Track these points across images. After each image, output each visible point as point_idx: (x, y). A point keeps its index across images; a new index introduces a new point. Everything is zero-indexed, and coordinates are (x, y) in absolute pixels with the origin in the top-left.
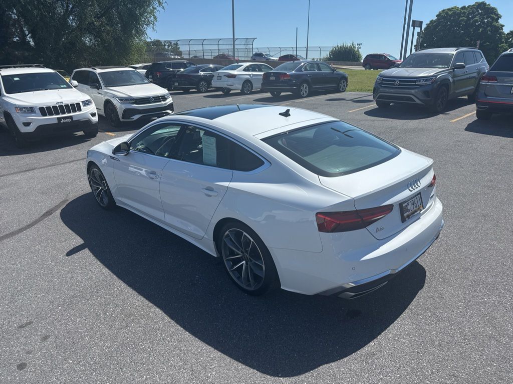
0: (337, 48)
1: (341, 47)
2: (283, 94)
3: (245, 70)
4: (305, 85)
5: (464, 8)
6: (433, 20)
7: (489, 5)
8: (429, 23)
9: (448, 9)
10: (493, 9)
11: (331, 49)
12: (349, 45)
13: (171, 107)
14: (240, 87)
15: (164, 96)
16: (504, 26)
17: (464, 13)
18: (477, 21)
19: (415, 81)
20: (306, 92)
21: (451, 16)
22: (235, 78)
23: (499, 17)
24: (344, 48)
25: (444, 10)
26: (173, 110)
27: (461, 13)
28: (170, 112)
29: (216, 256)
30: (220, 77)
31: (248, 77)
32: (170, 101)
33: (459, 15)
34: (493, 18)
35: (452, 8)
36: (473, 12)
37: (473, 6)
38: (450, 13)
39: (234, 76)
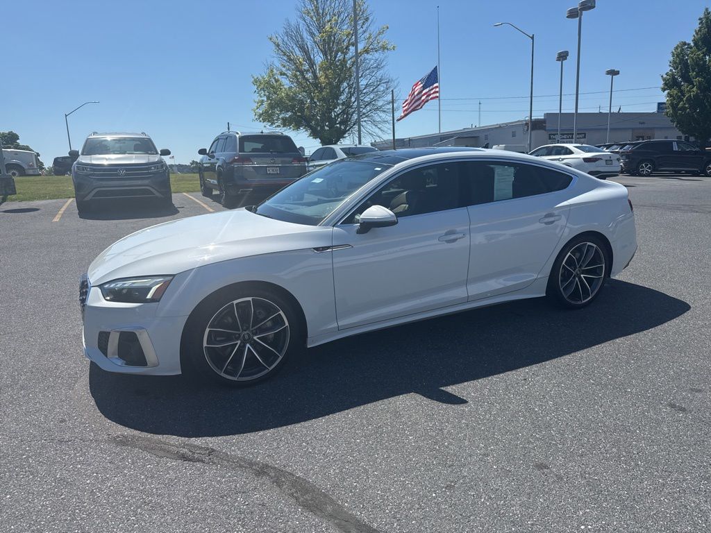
19: (147, 169)
29: (544, 295)
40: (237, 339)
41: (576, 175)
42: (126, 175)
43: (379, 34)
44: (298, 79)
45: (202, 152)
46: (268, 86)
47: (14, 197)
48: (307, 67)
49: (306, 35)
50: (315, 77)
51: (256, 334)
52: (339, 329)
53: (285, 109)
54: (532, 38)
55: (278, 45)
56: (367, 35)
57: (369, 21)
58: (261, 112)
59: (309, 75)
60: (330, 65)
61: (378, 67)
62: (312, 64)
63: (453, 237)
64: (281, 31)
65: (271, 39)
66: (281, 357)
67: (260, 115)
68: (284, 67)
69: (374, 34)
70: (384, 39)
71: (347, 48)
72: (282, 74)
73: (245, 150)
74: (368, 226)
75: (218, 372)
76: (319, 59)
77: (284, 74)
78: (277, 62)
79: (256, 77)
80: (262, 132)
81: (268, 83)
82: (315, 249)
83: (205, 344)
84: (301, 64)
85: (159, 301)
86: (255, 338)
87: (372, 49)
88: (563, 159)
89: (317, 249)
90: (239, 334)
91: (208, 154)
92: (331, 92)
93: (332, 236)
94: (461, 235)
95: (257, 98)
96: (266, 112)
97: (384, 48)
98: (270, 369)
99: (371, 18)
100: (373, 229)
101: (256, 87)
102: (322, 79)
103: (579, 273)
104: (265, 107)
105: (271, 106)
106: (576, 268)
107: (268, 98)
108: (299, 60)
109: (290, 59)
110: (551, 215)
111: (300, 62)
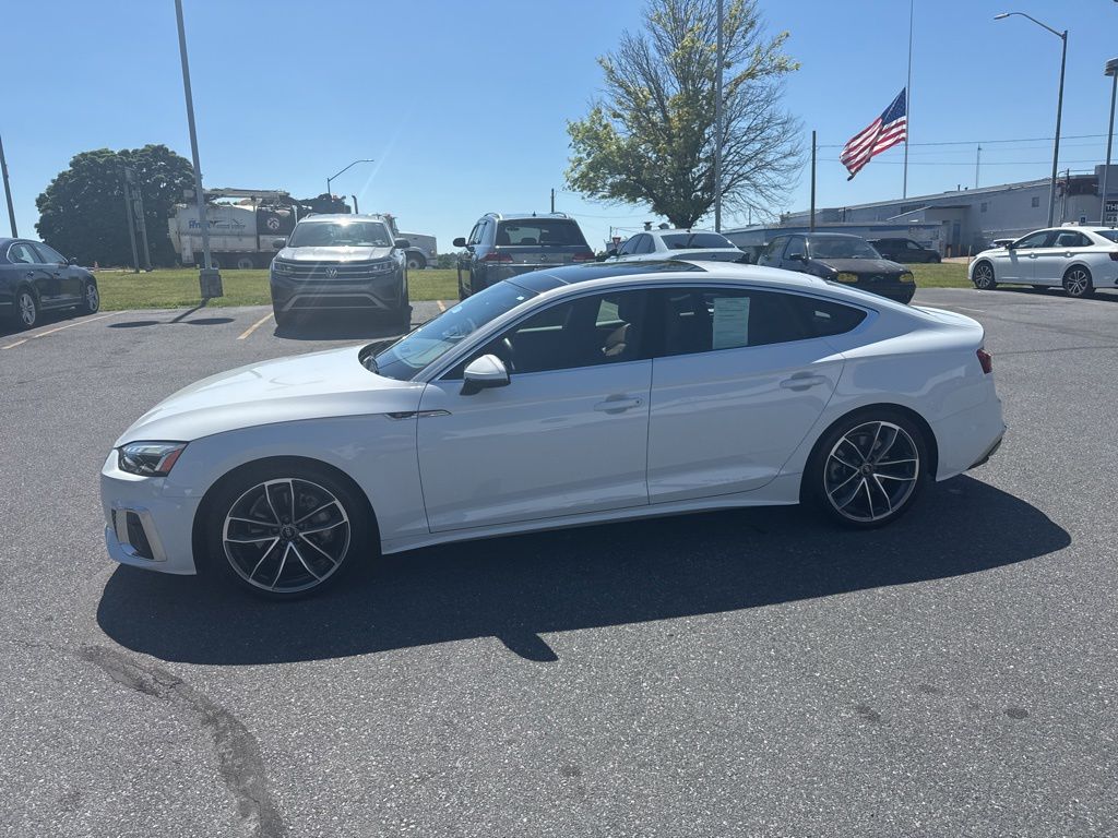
5: (125, 153)
6: (64, 173)
7: (173, 152)
8: (56, 178)
9: (93, 153)
17: (130, 164)
18: (161, 181)
21: (103, 166)
23: (199, 176)
25: (83, 155)
27: (122, 163)
29: (797, 503)
34: (188, 177)
35: (101, 152)
36: (147, 165)
37: (143, 151)
38: (101, 161)
40: (275, 534)
41: (876, 309)
42: (338, 276)
43: (774, 45)
44: (640, 123)
45: (459, 242)
46: (591, 136)
47: (216, 300)
48: (652, 104)
49: (653, 52)
50: (666, 119)
51: (301, 530)
52: (431, 532)
53: (614, 170)
54: (1064, 37)
55: (612, 72)
56: (753, 47)
57: (757, 26)
58: (577, 176)
59: (657, 117)
60: (690, 99)
61: (768, 101)
62: (660, 99)
63: (621, 404)
64: (616, 49)
65: (601, 62)
66: (337, 566)
67: (575, 181)
68: (621, 104)
69: (766, 46)
70: (780, 54)
71: (719, 72)
72: (616, 115)
73: (512, 242)
74: (476, 386)
75: (243, 575)
76: (673, 89)
77: (620, 116)
78: (609, 99)
79: (572, 123)
80: (534, 215)
81: (589, 130)
82: (389, 414)
83: (225, 538)
84: (647, 100)
85: (167, 476)
86: (301, 535)
87: (761, 71)
88: (1073, 254)
89: (393, 415)
90: (279, 528)
91: (467, 246)
92: (685, 142)
93: (421, 397)
94: (633, 403)
95: (573, 155)
96: (584, 176)
97: (781, 68)
98: (322, 580)
99: (759, 22)
100: (484, 390)
101: (572, 138)
102: (676, 123)
103: (868, 470)
104: (583, 167)
105: (592, 167)
106: (862, 462)
107: (589, 155)
108: (642, 92)
109: (629, 93)
110: (806, 376)
111: (644, 96)
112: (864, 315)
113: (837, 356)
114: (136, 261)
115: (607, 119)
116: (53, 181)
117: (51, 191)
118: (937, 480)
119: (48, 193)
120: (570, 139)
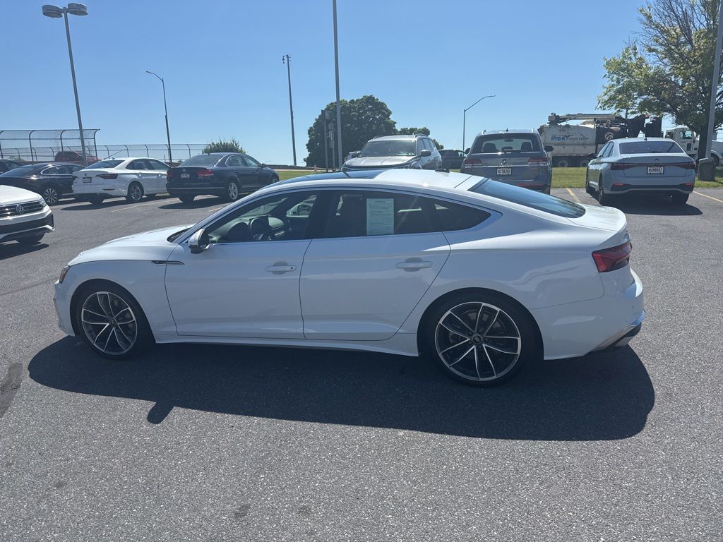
0: (213, 147)
1: (217, 145)
2: (197, 198)
3: (129, 167)
4: (232, 184)
5: (352, 101)
7: (377, 99)
8: (318, 117)
10: (383, 103)
11: (204, 148)
12: (229, 142)
13: (50, 220)
14: (125, 192)
15: (38, 203)
16: (395, 123)
17: (354, 108)
18: (369, 117)
20: (235, 193)
22: (116, 178)
23: (390, 113)
24: (223, 146)
25: (332, 104)
26: (52, 225)
27: (350, 107)
28: (50, 228)
29: (417, 355)
30: (88, 179)
31: (135, 176)
32: (47, 210)
33: (350, 108)
34: (383, 114)
36: (363, 108)
37: (362, 99)
39: (114, 176)
40: (107, 322)
41: (500, 212)
46: (618, 68)
48: (683, 39)
51: (118, 322)
52: (178, 334)
55: (649, 17)
58: (607, 98)
62: (686, 31)
63: (282, 269)
65: (641, 11)
66: (132, 345)
67: (606, 103)
72: (651, 50)
75: (91, 341)
77: (653, 50)
79: (608, 59)
80: (507, 130)
81: (619, 63)
82: (154, 261)
83: (82, 320)
84: (678, 36)
85: (62, 283)
86: (118, 324)
90: (108, 319)
92: (703, 66)
93: (172, 253)
94: (289, 268)
95: (607, 83)
98: (125, 351)
101: (607, 70)
103: (477, 339)
104: (612, 93)
105: (619, 92)
106: (473, 333)
107: (618, 82)
108: (675, 31)
109: (662, 32)
110: (419, 260)
111: (677, 34)
112: (489, 215)
113: (446, 248)
114: (334, 165)
115: (642, 52)
116: (316, 120)
117: (315, 125)
118: (545, 358)
119: (314, 127)
120: (606, 72)
